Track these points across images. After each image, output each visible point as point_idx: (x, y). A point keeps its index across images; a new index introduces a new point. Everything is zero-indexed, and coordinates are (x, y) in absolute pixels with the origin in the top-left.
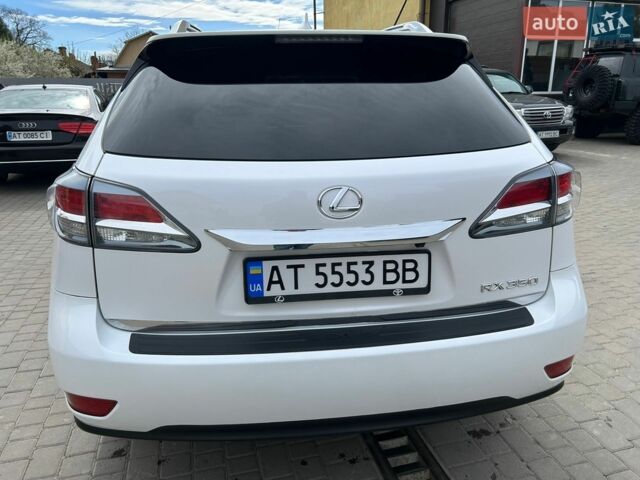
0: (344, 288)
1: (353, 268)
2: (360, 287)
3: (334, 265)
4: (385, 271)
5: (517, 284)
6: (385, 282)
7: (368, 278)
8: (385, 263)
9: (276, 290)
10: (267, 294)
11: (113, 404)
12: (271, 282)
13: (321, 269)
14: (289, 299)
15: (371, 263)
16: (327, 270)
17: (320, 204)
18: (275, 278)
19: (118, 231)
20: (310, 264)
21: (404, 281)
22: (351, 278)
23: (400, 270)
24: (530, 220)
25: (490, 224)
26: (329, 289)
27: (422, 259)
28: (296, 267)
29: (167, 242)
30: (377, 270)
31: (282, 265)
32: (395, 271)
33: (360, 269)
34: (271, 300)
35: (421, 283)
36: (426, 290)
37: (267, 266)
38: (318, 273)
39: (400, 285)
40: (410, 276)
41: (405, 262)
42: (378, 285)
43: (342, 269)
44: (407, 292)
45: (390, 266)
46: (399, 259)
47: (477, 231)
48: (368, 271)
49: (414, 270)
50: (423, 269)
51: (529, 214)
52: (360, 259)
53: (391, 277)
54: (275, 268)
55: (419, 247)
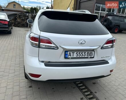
0: (81, 57)
1: (82, 53)
2: (83, 57)
3: (79, 53)
4: (87, 54)
5: (106, 57)
6: (87, 56)
7: (84, 55)
8: (87, 53)
9: (70, 57)
10: (68, 57)
11: (41, 75)
12: (69, 55)
13: (77, 53)
14: (72, 58)
15: (85, 53)
16: (78, 53)
17: (79, 42)
18: (70, 55)
19: (44, 45)
20: (76, 52)
21: (90, 56)
22: (82, 55)
23: (90, 54)
24: (109, 47)
25: (104, 47)
26: (78, 57)
27: (93, 52)
28: (73, 53)
29: (52, 47)
30: (86, 54)
31: (71, 52)
32: (89, 54)
33: (83, 53)
34: (69, 58)
35: (93, 56)
36: (93, 57)
37: (69, 52)
38: (77, 54)
39: (89, 57)
40: (91, 55)
41: (91, 53)
42: (86, 56)
43: (81, 53)
44: (90, 58)
45: (88, 53)
46: (90, 52)
47: (102, 48)
48: (85, 54)
49: (92, 54)
50: (93, 54)
51: (109, 46)
52: (83, 52)
53: (88, 55)
54: (70, 53)
55: (93, 50)
